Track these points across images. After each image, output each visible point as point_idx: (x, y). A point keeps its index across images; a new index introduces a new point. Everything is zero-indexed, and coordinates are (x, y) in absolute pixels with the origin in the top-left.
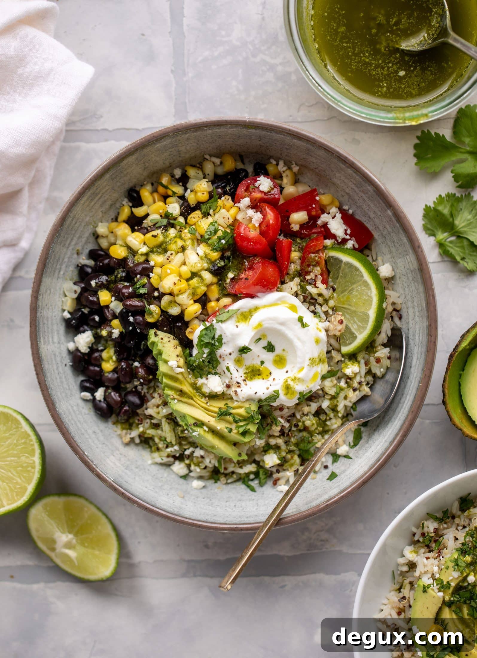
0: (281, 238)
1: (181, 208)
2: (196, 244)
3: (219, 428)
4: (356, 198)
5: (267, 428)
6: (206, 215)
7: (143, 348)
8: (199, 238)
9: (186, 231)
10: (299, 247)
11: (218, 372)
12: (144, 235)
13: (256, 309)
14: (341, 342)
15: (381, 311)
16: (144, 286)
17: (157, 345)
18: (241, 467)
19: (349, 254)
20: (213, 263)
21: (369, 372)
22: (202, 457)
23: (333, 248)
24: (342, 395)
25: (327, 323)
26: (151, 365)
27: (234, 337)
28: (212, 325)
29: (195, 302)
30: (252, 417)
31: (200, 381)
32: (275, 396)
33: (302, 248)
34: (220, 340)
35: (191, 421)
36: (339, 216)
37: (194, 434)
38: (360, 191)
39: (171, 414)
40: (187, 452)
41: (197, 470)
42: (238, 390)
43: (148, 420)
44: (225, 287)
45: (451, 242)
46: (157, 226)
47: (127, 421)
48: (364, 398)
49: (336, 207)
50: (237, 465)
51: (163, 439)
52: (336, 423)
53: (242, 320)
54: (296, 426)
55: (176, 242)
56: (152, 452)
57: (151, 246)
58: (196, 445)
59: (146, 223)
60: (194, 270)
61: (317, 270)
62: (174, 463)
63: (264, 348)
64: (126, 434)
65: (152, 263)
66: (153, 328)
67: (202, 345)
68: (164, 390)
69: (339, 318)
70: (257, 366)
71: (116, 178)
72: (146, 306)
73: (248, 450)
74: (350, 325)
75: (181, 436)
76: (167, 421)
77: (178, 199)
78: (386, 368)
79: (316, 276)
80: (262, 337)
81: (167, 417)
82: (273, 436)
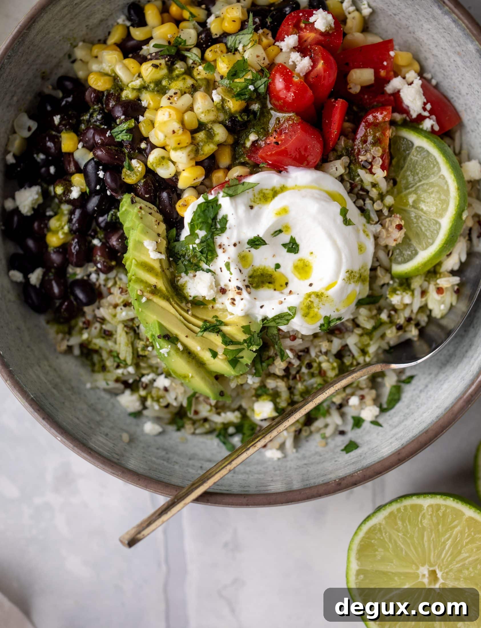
1: (198, 37)
2: (212, 86)
4: (446, 63)
5: (266, 363)
6: (232, 51)
7: (111, 220)
8: (218, 79)
9: (201, 68)
11: (212, 268)
12: (141, 63)
13: (283, 189)
14: (394, 257)
16: (127, 131)
18: (219, 414)
19: (425, 137)
20: (232, 117)
21: (424, 307)
22: (166, 389)
23: (403, 125)
25: (378, 228)
26: (118, 246)
28: (216, 200)
29: (197, 163)
30: (251, 340)
31: (184, 278)
32: (289, 315)
34: (224, 222)
36: (418, 82)
37: (162, 352)
39: (132, 320)
40: (145, 380)
41: (154, 408)
42: (238, 299)
43: (98, 325)
46: (161, 53)
47: (67, 321)
49: (416, 72)
50: (214, 409)
51: (115, 354)
53: (260, 200)
54: (309, 366)
55: (184, 79)
57: (148, 80)
58: (159, 371)
59: (146, 49)
60: (203, 120)
61: (377, 151)
62: (123, 392)
63: (284, 245)
64: (63, 339)
65: (145, 104)
66: (129, 193)
69: (397, 222)
70: (270, 270)
72: (125, 160)
75: (141, 353)
76: (125, 329)
77: (196, 24)
78: (448, 306)
79: (374, 158)
80: (283, 230)
81: (126, 324)
82: (275, 376)
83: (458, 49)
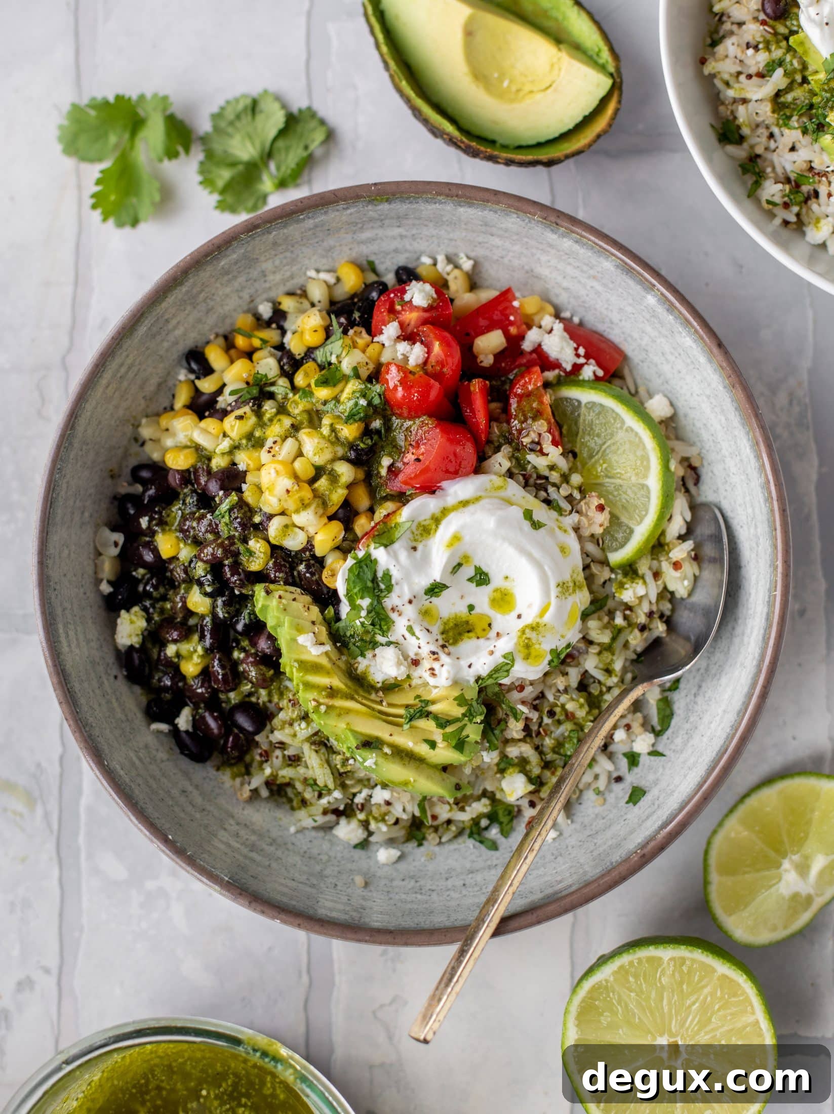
1: (280, 364)
3: (411, 745)
5: (499, 729)
9: (295, 399)
11: (392, 639)
12: (222, 420)
13: (445, 512)
14: (607, 545)
15: (668, 477)
18: (462, 809)
19: (592, 389)
20: (352, 446)
21: (664, 593)
22: (388, 803)
23: (560, 384)
24: (621, 641)
25: (575, 517)
26: (268, 651)
28: (368, 556)
29: (330, 518)
30: (470, 712)
31: (363, 663)
32: (507, 665)
34: (388, 579)
35: (358, 741)
36: (558, 327)
37: (367, 764)
39: (316, 734)
40: (359, 799)
41: (382, 829)
42: (437, 666)
43: (278, 752)
44: (379, 486)
46: (242, 400)
47: (240, 759)
49: (551, 315)
50: (455, 807)
51: (311, 782)
53: (422, 536)
54: (551, 714)
57: (237, 436)
58: (372, 784)
59: (222, 401)
60: (320, 463)
61: (541, 425)
62: (337, 823)
63: (470, 580)
64: (242, 784)
65: (242, 467)
66: (259, 582)
67: (356, 593)
68: (298, 692)
69: (595, 502)
70: (463, 616)
74: (617, 513)
75: (342, 770)
76: (313, 747)
77: (272, 349)
78: (692, 578)
79: (540, 435)
80: (463, 562)
81: (311, 741)
82: (514, 741)
83: (591, 272)
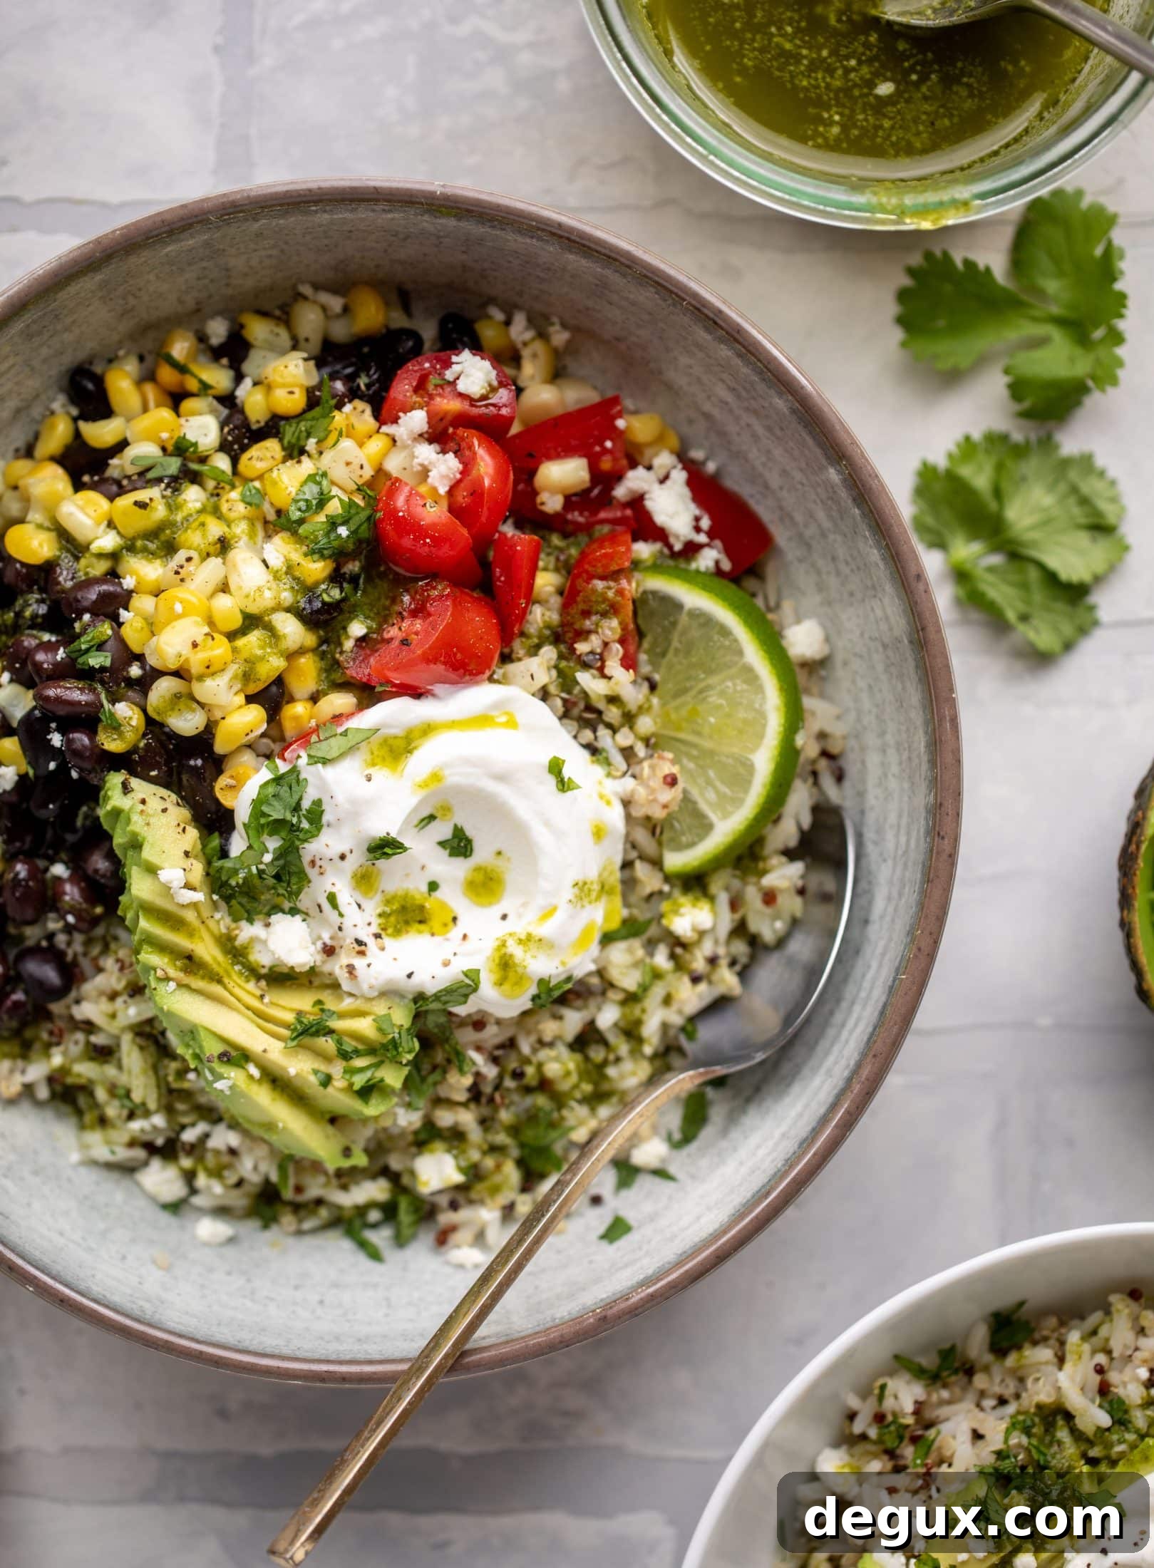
0: (508, 529)
1: (222, 429)
2: (260, 533)
3: (292, 1071)
4: (732, 428)
5: (431, 1079)
6: (295, 452)
7: (83, 826)
8: (271, 516)
9: (235, 495)
10: (558, 559)
11: (300, 906)
12: (111, 499)
13: (427, 729)
14: (665, 837)
15: (788, 755)
16: (100, 647)
17: (128, 821)
18: (345, 1187)
19: (705, 588)
20: (309, 590)
21: (740, 929)
22: (233, 1152)
23: (656, 567)
24: (658, 991)
25: (629, 783)
26: (104, 876)
27: (357, 810)
28: (294, 770)
29: (250, 699)
30: (394, 1044)
31: (247, 932)
32: (466, 987)
33: (566, 562)
34: (316, 814)
35: (213, 1048)
36: (679, 476)
37: (219, 1085)
38: (747, 409)
39: (150, 1021)
40: (189, 1136)
41: (212, 1189)
42: (359, 963)
43: (80, 1036)
44: (337, 663)
45: (991, 569)
46: (150, 475)
47: (17, 1033)
48: (719, 1005)
49: (672, 452)
50: (334, 1182)
51: (121, 1092)
52: (634, 1074)
53: (384, 759)
54: (518, 1075)
55: (203, 524)
56: (82, 1127)
57: (130, 532)
58: (215, 1116)
59: (117, 466)
60: (253, 609)
61: (611, 628)
62: (146, 1164)
63: (442, 844)
64: (12, 1071)
65: (128, 582)
66: (117, 770)
67: (262, 826)
68: (137, 952)
69: (668, 768)
70: (418, 896)
71: (40, 333)
72: (102, 706)
73: (369, 1140)
74: (695, 793)
75: (175, 1085)
76: (138, 1040)
77: (215, 403)
78: (789, 920)
79: (606, 644)
80: (436, 814)
81: (137, 1030)
82: (449, 1103)
83: (753, 403)
